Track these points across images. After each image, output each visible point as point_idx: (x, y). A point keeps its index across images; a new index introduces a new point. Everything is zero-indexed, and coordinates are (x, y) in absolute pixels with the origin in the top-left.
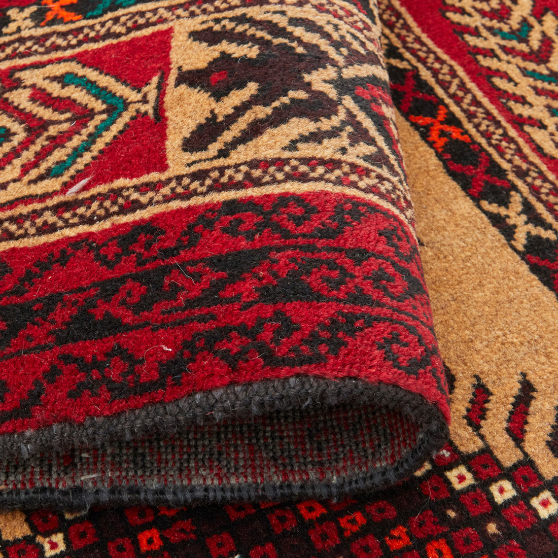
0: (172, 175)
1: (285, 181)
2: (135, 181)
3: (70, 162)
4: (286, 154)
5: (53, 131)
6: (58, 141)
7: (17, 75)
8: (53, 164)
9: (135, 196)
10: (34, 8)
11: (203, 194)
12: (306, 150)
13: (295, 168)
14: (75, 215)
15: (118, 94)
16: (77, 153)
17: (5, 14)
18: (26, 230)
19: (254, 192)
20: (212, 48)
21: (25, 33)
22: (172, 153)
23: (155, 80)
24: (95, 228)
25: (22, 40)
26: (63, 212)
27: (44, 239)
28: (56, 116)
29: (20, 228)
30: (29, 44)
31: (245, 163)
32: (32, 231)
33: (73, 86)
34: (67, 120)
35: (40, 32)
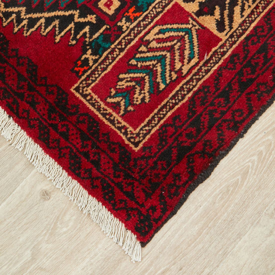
0: (225, 40)
1: (250, 25)
2: (217, 47)
3: (193, 52)
4: (244, 18)
5: (176, 47)
6: (182, 49)
7: (145, 39)
8: (188, 55)
9: (222, 50)
10: (124, 19)
11: (238, 40)
12: (246, 14)
13: (249, 20)
14: (211, 64)
15: (184, 28)
16: (192, 49)
17: (118, 26)
18: (202, 75)
19: (248, 32)
20: (195, 2)
21: (131, 27)
22: (219, 35)
23: (190, 19)
24: (220, 63)
25: (133, 29)
26: (207, 65)
27: (209, 74)
28: (173, 43)
29: (200, 76)
30: (136, 29)
31: (238, 27)
32: (204, 74)
33: (167, 32)
34: (177, 42)
35: (135, 24)
